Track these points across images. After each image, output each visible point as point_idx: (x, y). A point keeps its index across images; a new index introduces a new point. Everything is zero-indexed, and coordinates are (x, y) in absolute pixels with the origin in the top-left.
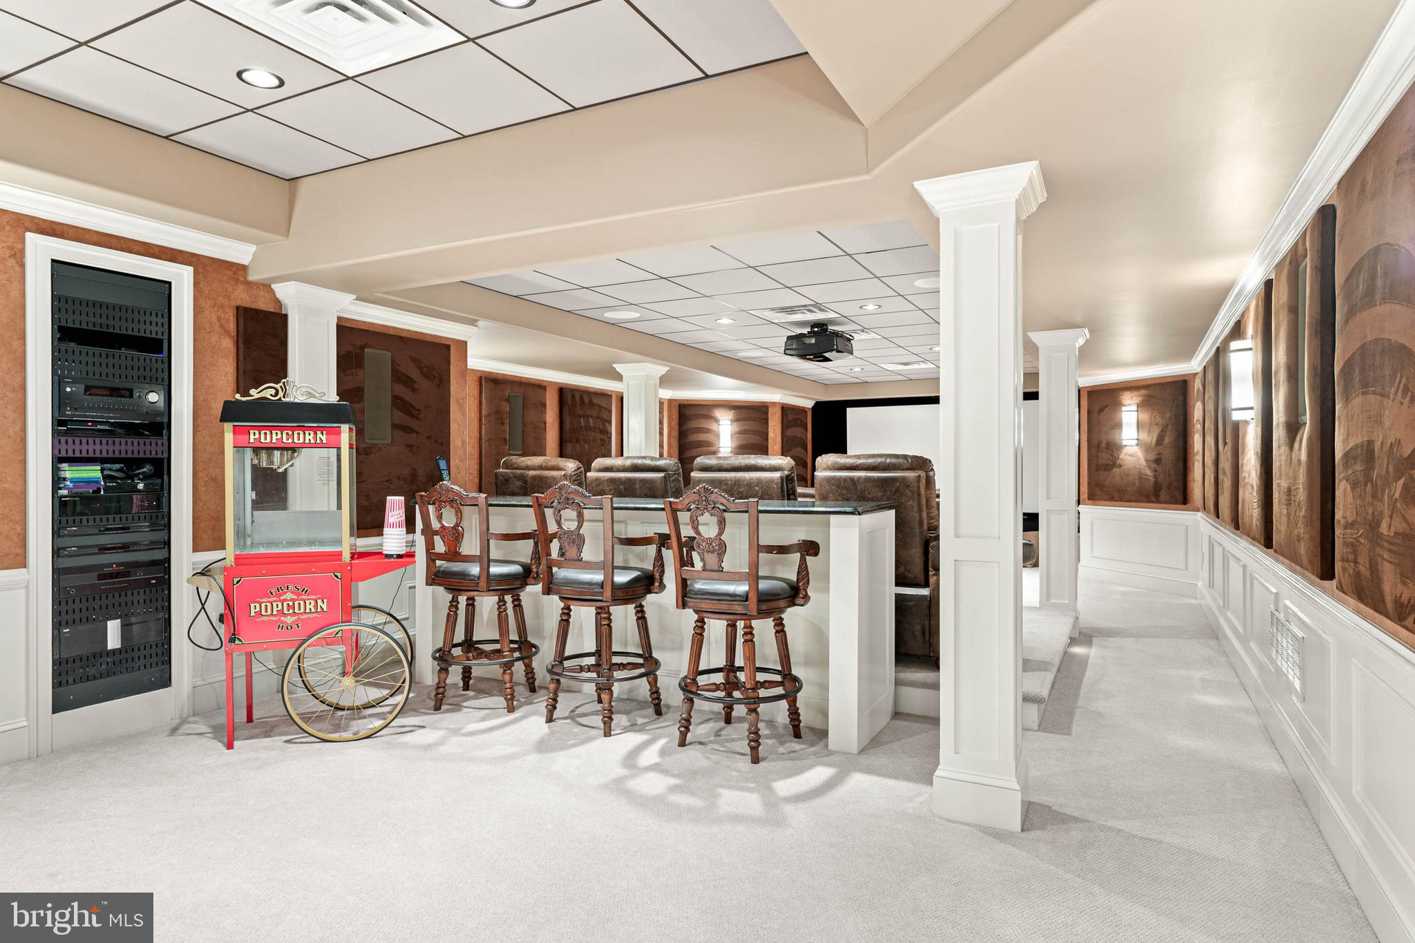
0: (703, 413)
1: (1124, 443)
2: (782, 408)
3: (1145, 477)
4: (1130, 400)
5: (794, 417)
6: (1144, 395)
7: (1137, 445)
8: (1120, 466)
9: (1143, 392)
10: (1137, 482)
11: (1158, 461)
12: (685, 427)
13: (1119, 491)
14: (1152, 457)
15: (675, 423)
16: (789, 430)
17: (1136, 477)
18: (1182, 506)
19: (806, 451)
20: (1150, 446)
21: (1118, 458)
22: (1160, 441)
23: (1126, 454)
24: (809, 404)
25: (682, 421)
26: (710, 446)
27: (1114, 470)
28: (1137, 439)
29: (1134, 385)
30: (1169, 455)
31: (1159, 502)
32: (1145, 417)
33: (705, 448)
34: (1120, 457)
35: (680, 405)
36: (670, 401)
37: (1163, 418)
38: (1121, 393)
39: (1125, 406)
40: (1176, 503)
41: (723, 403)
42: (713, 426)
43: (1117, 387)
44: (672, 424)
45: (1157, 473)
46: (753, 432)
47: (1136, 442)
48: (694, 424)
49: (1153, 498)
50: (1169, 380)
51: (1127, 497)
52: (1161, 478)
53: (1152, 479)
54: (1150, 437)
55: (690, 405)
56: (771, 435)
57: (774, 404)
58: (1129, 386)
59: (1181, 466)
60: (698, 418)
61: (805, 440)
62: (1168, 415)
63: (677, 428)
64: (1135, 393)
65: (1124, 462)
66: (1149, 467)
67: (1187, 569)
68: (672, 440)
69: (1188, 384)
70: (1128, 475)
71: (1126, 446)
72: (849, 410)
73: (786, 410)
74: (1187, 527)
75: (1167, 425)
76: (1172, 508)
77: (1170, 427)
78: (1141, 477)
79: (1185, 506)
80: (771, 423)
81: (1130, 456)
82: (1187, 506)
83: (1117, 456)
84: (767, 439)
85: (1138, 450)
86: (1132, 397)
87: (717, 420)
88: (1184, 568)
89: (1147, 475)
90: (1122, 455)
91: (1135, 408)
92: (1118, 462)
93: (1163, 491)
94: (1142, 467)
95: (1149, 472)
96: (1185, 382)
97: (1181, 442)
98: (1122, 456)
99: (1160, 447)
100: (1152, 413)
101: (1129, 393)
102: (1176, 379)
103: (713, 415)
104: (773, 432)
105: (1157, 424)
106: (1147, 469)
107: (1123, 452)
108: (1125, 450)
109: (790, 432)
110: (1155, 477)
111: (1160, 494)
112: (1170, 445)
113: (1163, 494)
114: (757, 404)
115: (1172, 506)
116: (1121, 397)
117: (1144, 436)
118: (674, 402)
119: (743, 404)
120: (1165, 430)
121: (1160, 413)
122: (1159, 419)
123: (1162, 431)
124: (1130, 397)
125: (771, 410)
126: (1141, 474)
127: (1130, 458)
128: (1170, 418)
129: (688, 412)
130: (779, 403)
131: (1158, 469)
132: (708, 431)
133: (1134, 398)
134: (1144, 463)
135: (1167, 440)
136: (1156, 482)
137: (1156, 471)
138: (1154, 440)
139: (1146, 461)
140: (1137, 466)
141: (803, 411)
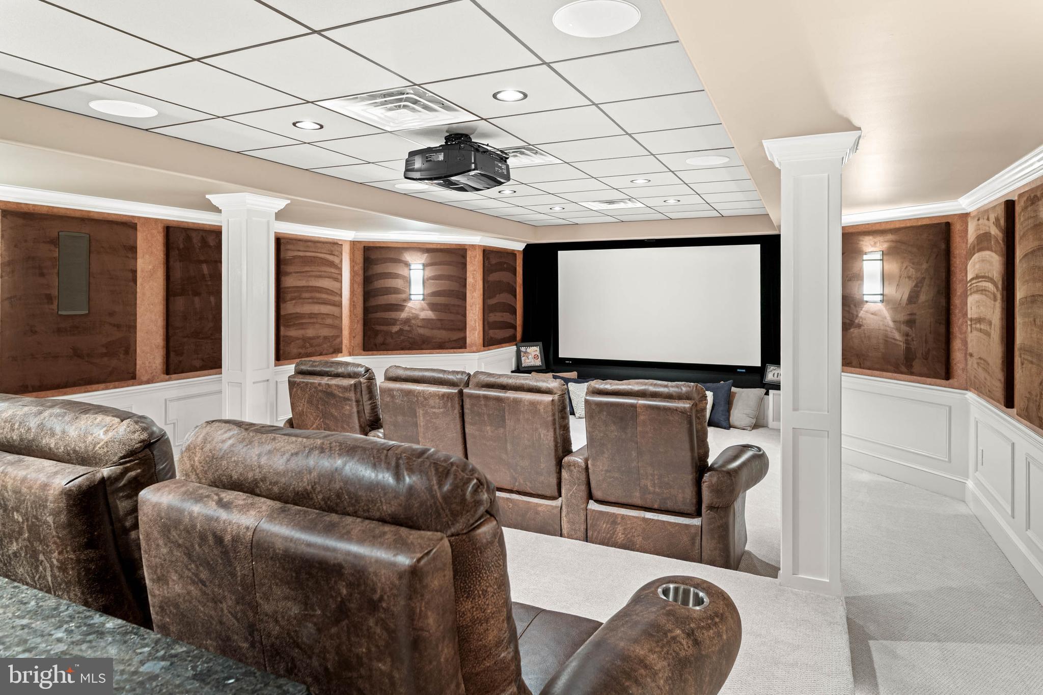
0: (392, 256)
1: (866, 298)
2: (484, 251)
3: (893, 341)
4: (872, 246)
5: (498, 260)
6: (892, 241)
7: (882, 301)
8: (859, 326)
9: (890, 237)
10: (882, 346)
11: (910, 323)
12: (370, 273)
13: (858, 356)
14: (902, 317)
15: (359, 267)
16: (491, 275)
17: (881, 341)
18: (943, 382)
19: (515, 296)
20: (900, 304)
21: (857, 316)
22: (913, 298)
23: (867, 312)
24: (520, 247)
25: (366, 265)
26: (399, 293)
27: (852, 330)
28: (882, 295)
29: (878, 228)
30: (926, 317)
31: (912, 374)
32: (893, 267)
33: (394, 296)
34: (860, 315)
35: (364, 247)
36: (354, 244)
37: (917, 270)
38: (861, 238)
39: (866, 254)
40: (935, 376)
41: (415, 245)
42: (402, 271)
43: (857, 230)
44: (356, 268)
45: (909, 338)
46: (449, 278)
47: (879, 298)
48: (379, 269)
49: (903, 369)
50: (925, 222)
51: (868, 364)
52: (914, 345)
53: (903, 345)
54: (900, 293)
55: (377, 248)
56: (470, 280)
57: (473, 247)
58: (870, 229)
59: (942, 329)
60: (385, 263)
61: (515, 286)
62: (925, 266)
63: (361, 272)
64: (879, 239)
65: (864, 321)
66: (899, 330)
67: (950, 461)
68: (356, 286)
69: (952, 227)
70: (869, 338)
71: (867, 302)
72: (561, 254)
73: (488, 253)
74: (950, 408)
75: (924, 278)
76: (928, 382)
77: (927, 282)
78: (887, 341)
79: (947, 382)
80: (470, 268)
81: (872, 314)
82: (951, 381)
83: (855, 313)
84: (465, 286)
85: (884, 309)
86: (875, 243)
87: (407, 265)
88: (947, 460)
89: (894, 339)
90: (862, 312)
91: (878, 256)
92: (857, 321)
93: (917, 360)
94: (888, 329)
95: (897, 336)
96: (948, 225)
97: (943, 302)
98: (862, 314)
99: (913, 306)
100: (903, 263)
101: (871, 237)
102: (936, 222)
103: (403, 259)
104: (472, 277)
105: (909, 277)
106: (894, 331)
107: (864, 309)
108: (866, 307)
109: (495, 277)
110: (907, 342)
111: (914, 363)
112: (927, 304)
113: (917, 365)
114: (455, 247)
115: (929, 380)
116: (861, 243)
117: (891, 291)
118: (358, 245)
119: (438, 247)
120: (919, 285)
121: (913, 264)
122: (912, 271)
123: (916, 286)
124: (873, 243)
125: (469, 254)
126: (887, 337)
127: (872, 316)
128: (927, 270)
129: (373, 256)
130: (480, 246)
131: (910, 333)
132: (396, 276)
133: (878, 244)
134: (891, 324)
135: (923, 298)
136: (908, 349)
137: (907, 335)
138: (906, 297)
139: (894, 322)
140: (882, 328)
141: (512, 254)
